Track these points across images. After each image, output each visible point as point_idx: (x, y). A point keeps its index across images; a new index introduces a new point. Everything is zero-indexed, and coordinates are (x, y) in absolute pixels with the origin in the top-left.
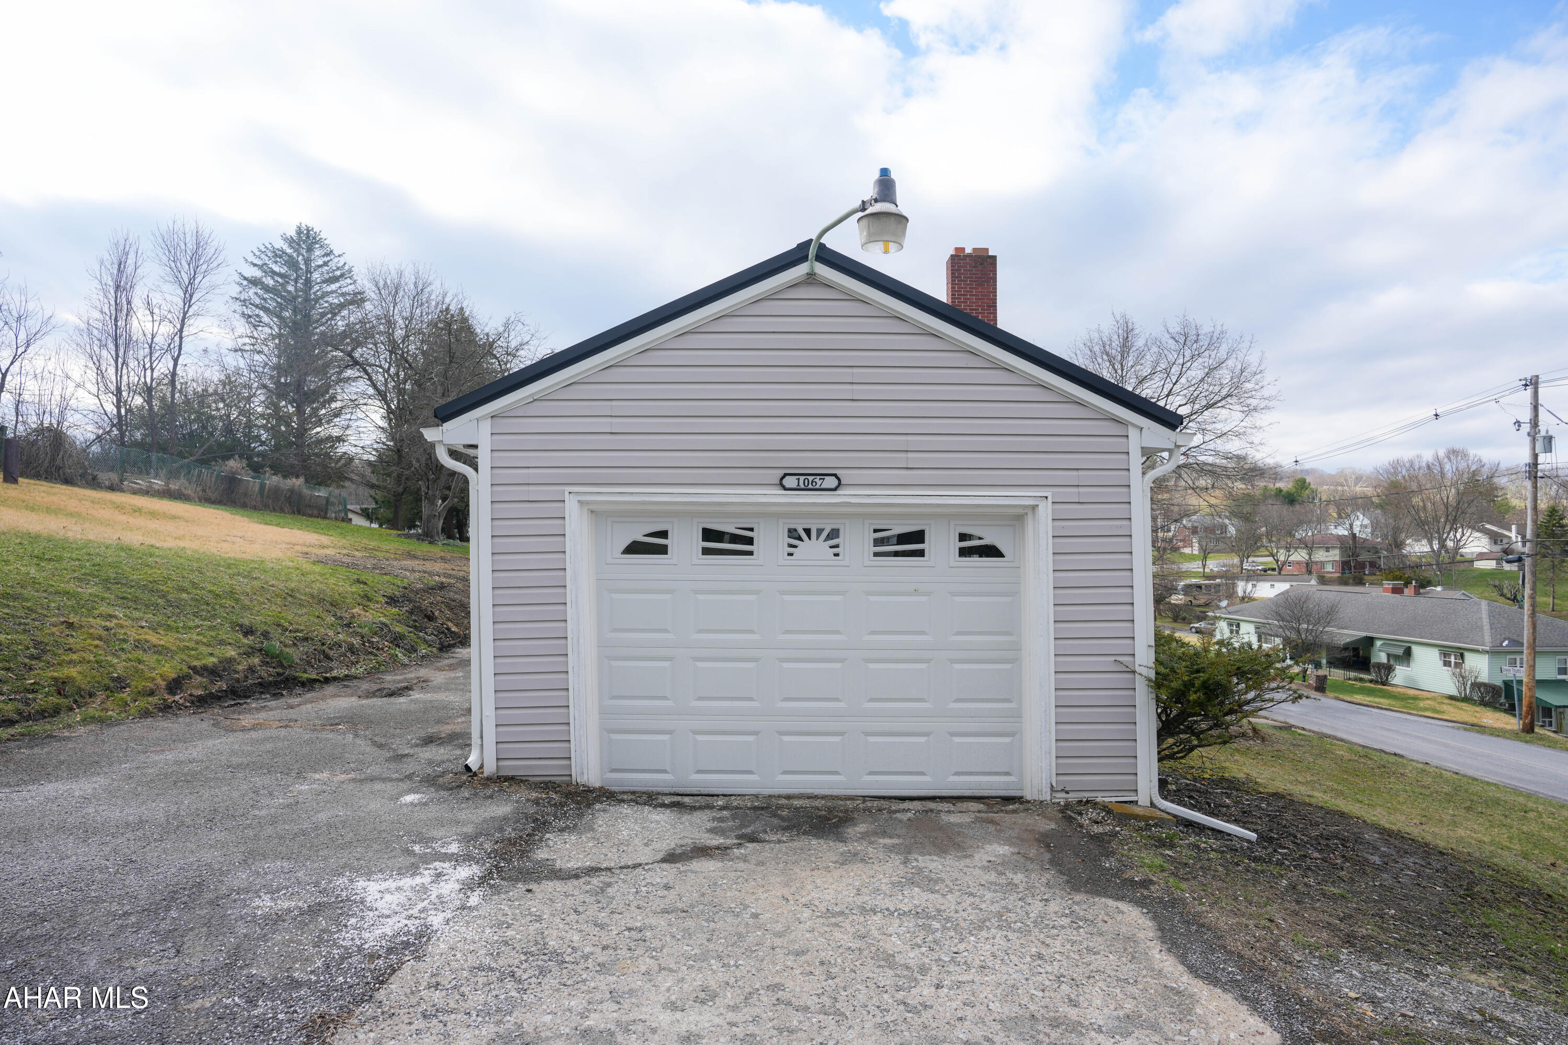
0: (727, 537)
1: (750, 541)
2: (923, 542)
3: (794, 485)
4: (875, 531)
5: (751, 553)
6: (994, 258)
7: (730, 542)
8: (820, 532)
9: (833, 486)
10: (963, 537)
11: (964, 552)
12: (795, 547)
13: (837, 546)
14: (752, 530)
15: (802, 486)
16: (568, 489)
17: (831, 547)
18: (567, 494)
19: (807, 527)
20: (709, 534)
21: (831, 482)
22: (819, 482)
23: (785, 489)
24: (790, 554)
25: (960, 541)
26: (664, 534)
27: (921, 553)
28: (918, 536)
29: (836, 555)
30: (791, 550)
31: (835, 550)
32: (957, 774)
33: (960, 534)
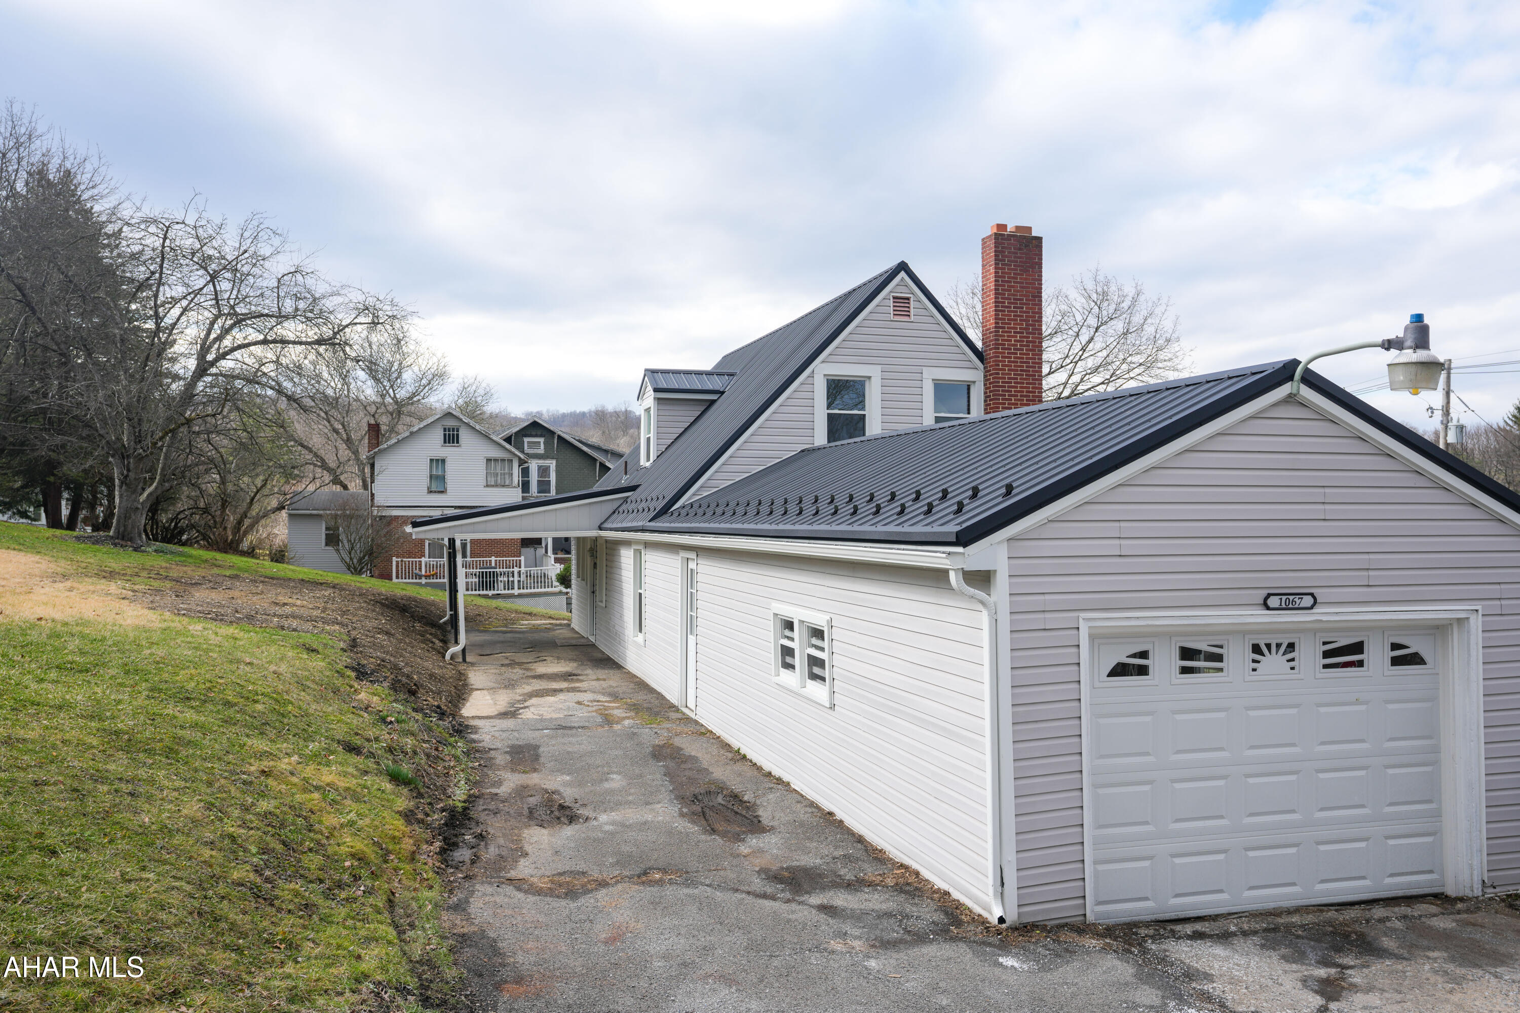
0: (1202, 656)
1: (1219, 658)
2: (1362, 652)
3: (1277, 605)
4: (1325, 643)
5: (1220, 670)
6: (1039, 240)
7: (1205, 661)
8: (1278, 646)
9: (1309, 605)
10: (1395, 646)
11: (1396, 661)
12: (1259, 662)
13: (1293, 660)
14: (1221, 647)
15: (1284, 606)
16: (1083, 615)
17: (1288, 661)
18: (1081, 620)
19: (1268, 642)
20: (1187, 653)
21: (1307, 601)
22: (1298, 601)
23: (1268, 608)
24: (1254, 670)
25: (1392, 650)
26: (1144, 655)
27: (1360, 664)
28: (1358, 648)
29: (1293, 668)
30: (1255, 665)
31: (1292, 664)
32: (1392, 875)
33: (1392, 644)
